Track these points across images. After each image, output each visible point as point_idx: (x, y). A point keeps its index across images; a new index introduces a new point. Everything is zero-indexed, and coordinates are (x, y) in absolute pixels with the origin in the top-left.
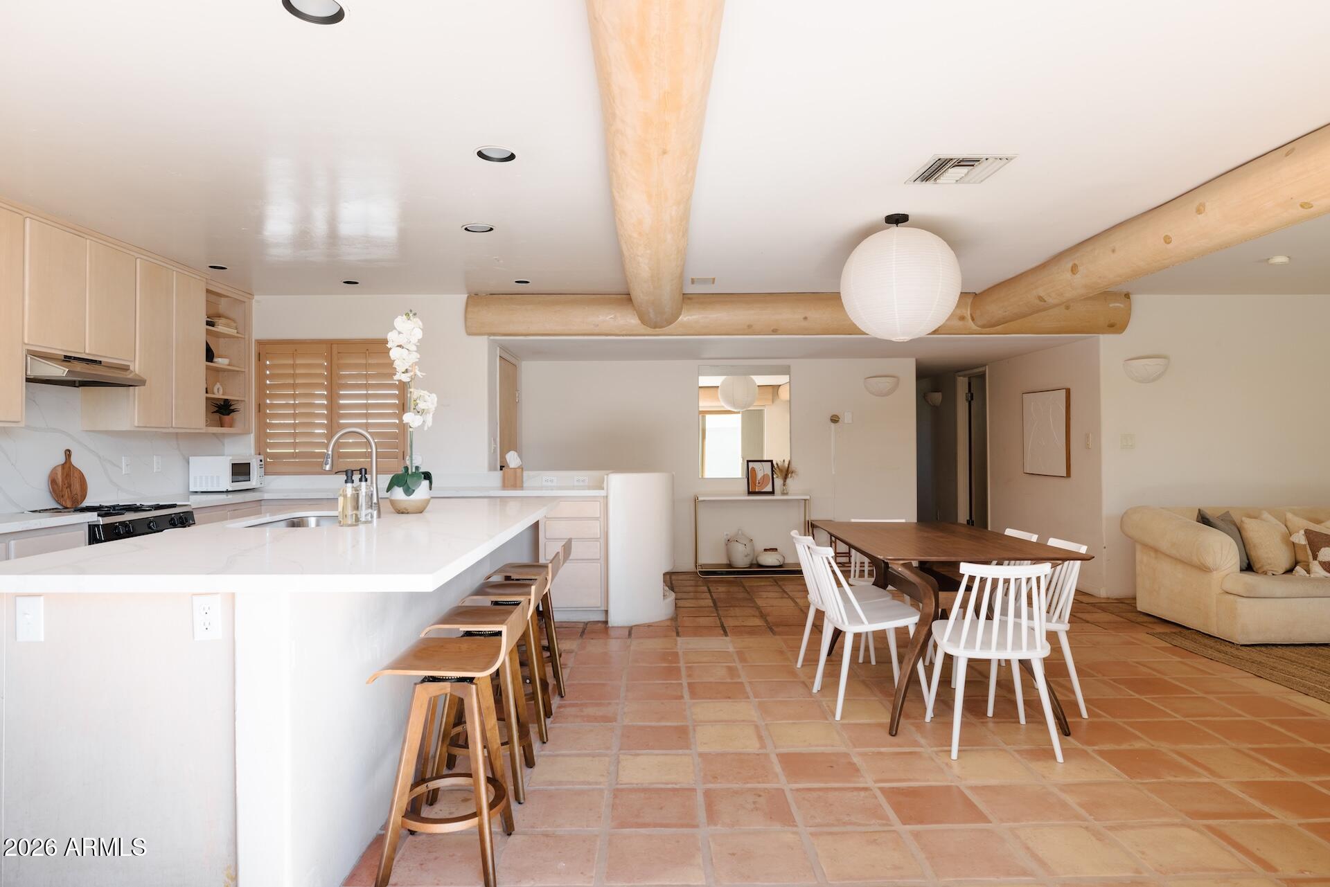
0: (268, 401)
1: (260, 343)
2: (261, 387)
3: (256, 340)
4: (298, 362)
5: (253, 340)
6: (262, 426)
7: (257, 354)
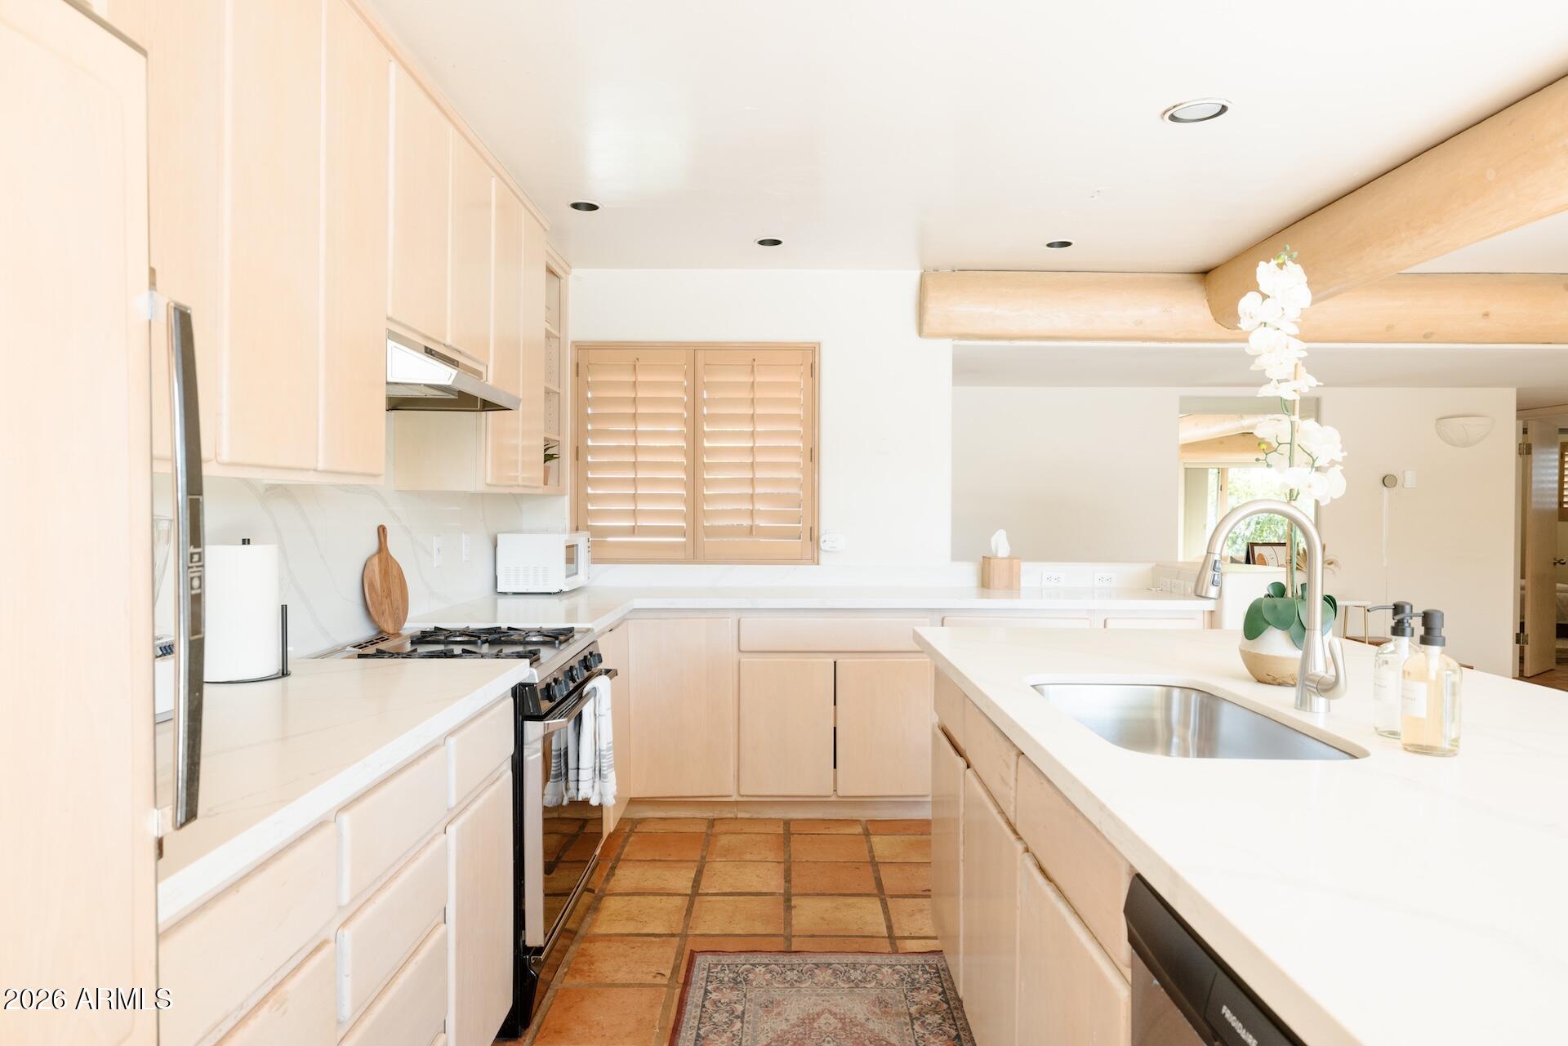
0: (590, 443)
1: (580, 347)
2: (581, 418)
3: (573, 342)
4: (641, 378)
5: (569, 342)
6: (581, 481)
7: (574, 367)
